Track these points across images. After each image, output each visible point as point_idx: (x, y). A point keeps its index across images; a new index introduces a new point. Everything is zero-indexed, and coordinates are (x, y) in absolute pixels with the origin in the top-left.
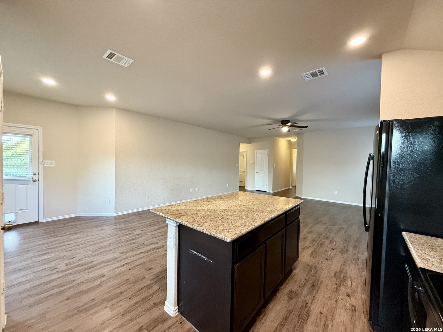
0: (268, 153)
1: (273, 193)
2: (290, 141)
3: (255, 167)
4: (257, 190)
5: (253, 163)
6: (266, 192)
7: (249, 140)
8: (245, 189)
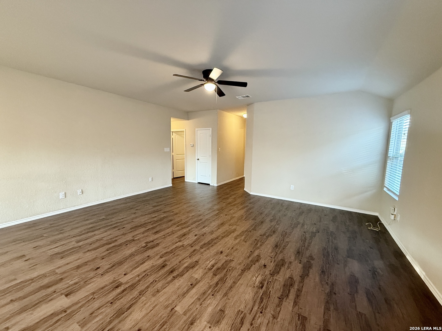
0: (211, 133)
1: (218, 186)
2: (242, 117)
3: (195, 152)
4: (199, 183)
5: (193, 146)
6: (209, 184)
7: (186, 115)
8: (185, 180)
